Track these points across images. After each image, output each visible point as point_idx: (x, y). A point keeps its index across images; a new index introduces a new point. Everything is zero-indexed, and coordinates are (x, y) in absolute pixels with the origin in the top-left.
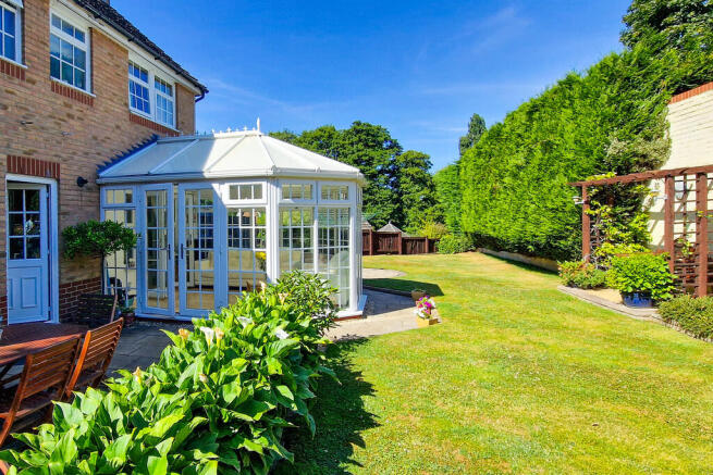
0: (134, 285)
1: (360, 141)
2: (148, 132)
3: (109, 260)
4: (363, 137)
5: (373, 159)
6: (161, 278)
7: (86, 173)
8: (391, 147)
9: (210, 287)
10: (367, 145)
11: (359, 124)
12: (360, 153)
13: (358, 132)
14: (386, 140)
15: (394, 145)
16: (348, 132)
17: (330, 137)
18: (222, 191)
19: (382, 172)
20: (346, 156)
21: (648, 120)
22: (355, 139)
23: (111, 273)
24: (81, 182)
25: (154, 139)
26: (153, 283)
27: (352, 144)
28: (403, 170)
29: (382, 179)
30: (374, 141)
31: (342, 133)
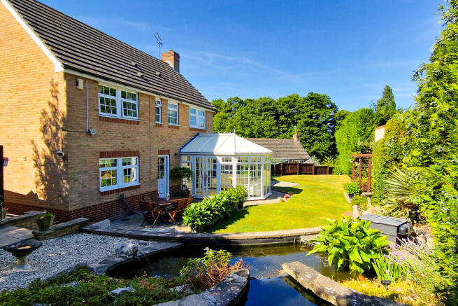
0: (191, 187)
1: (312, 104)
2: (195, 133)
3: (183, 180)
4: (314, 102)
5: (319, 115)
6: (200, 185)
7: (177, 152)
8: (331, 108)
9: (215, 189)
10: (316, 107)
11: (312, 94)
12: (312, 112)
13: (312, 99)
14: (328, 103)
15: (333, 107)
16: (306, 99)
17: (295, 101)
18: (220, 159)
19: (325, 123)
20: (303, 113)
21: (370, 134)
22: (310, 103)
23: (184, 183)
24: (175, 154)
25: (198, 134)
26: (197, 186)
27: (308, 106)
28: (337, 121)
29: (325, 127)
30: (320, 104)
31: (302, 100)
